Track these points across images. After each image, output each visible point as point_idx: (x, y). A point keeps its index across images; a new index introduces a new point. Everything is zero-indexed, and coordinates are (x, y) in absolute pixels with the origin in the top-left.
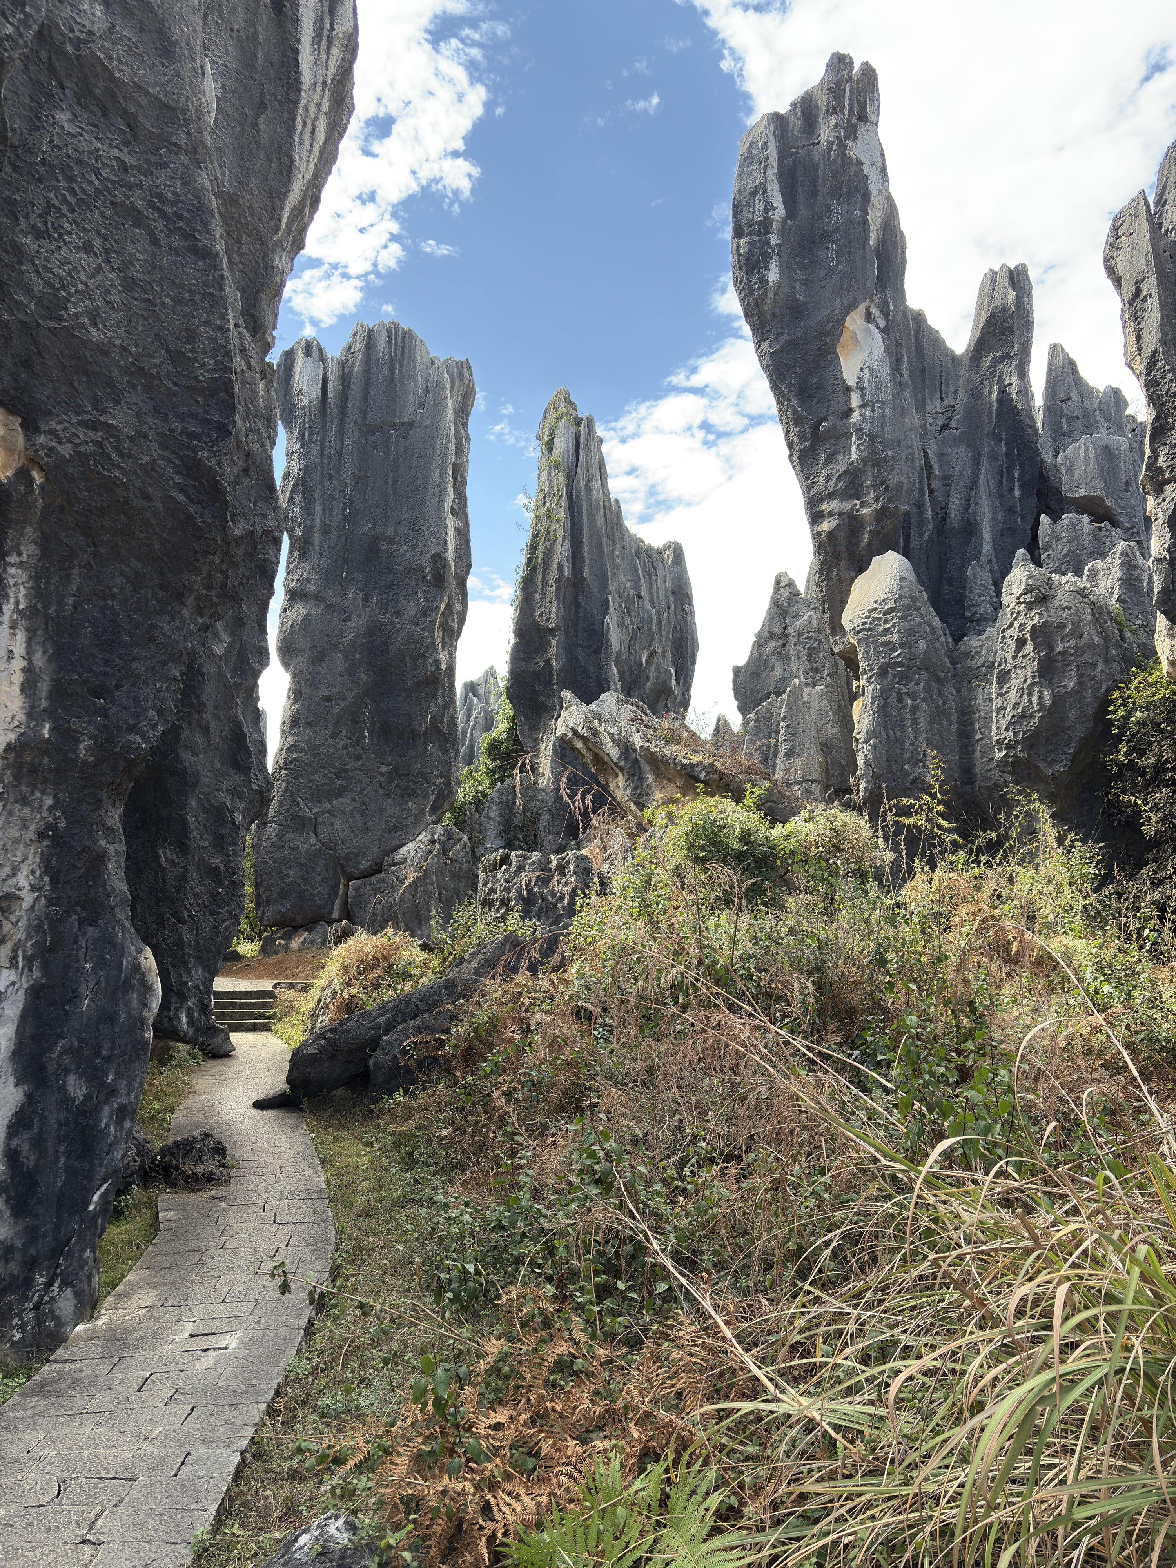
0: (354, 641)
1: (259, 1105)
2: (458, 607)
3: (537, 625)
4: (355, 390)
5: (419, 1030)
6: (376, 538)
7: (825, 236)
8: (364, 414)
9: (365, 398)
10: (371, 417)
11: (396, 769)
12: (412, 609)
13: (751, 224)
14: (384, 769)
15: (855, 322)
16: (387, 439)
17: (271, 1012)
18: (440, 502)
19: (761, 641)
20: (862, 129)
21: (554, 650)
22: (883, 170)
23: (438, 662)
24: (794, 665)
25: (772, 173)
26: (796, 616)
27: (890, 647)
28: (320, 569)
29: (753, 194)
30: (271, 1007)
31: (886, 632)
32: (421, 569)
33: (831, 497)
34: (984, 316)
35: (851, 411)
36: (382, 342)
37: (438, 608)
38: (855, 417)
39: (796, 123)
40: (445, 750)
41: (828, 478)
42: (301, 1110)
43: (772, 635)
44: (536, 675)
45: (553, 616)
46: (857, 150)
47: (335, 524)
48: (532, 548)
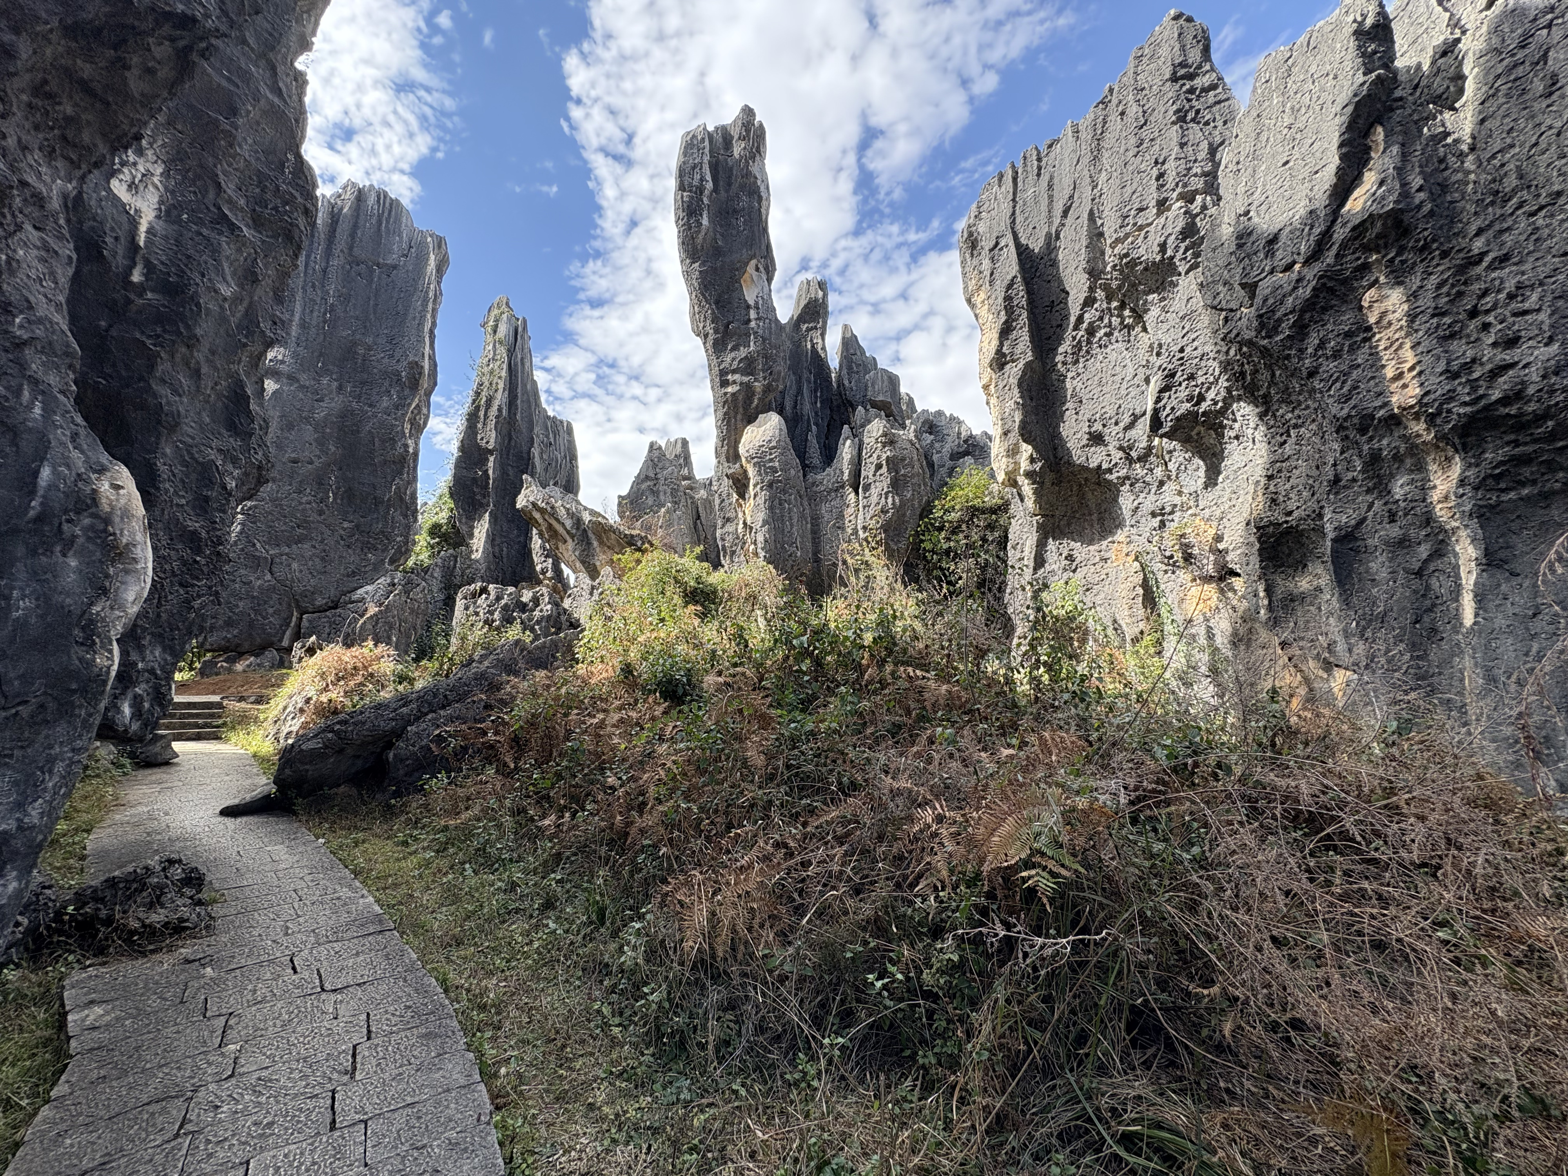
0: (326, 417)
1: (229, 812)
2: (425, 411)
3: (479, 447)
4: (343, 228)
5: (451, 719)
6: (355, 344)
7: (735, 211)
8: (351, 248)
9: (353, 235)
10: (356, 251)
11: (357, 526)
12: (385, 403)
13: (691, 185)
14: (346, 525)
15: (751, 268)
16: (372, 271)
17: (220, 722)
18: (421, 324)
19: (640, 479)
20: (758, 158)
21: (491, 464)
22: (768, 188)
23: (406, 446)
24: (662, 497)
25: (706, 158)
26: (663, 468)
27: (774, 470)
28: (295, 355)
29: (694, 168)
30: (220, 717)
31: (771, 460)
32: (398, 374)
33: (734, 372)
34: (803, 303)
35: (749, 320)
36: (372, 200)
37: (410, 404)
38: (753, 324)
39: (719, 138)
40: (406, 516)
41: (734, 359)
42: (295, 813)
43: (647, 478)
44: (475, 480)
45: (492, 441)
46: (754, 169)
47: (314, 323)
48: (478, 394)
